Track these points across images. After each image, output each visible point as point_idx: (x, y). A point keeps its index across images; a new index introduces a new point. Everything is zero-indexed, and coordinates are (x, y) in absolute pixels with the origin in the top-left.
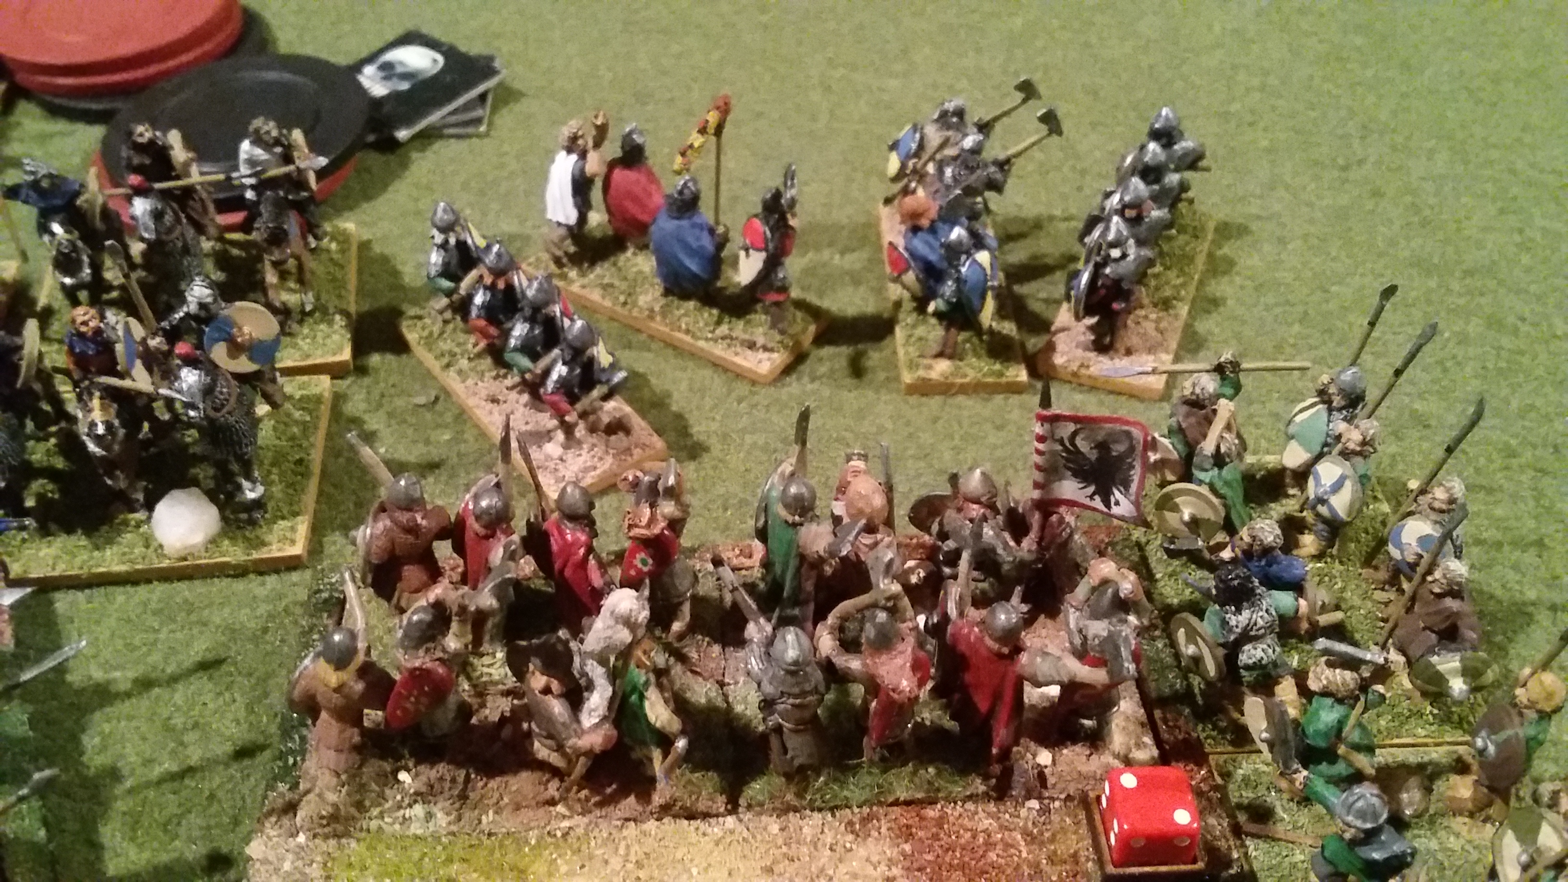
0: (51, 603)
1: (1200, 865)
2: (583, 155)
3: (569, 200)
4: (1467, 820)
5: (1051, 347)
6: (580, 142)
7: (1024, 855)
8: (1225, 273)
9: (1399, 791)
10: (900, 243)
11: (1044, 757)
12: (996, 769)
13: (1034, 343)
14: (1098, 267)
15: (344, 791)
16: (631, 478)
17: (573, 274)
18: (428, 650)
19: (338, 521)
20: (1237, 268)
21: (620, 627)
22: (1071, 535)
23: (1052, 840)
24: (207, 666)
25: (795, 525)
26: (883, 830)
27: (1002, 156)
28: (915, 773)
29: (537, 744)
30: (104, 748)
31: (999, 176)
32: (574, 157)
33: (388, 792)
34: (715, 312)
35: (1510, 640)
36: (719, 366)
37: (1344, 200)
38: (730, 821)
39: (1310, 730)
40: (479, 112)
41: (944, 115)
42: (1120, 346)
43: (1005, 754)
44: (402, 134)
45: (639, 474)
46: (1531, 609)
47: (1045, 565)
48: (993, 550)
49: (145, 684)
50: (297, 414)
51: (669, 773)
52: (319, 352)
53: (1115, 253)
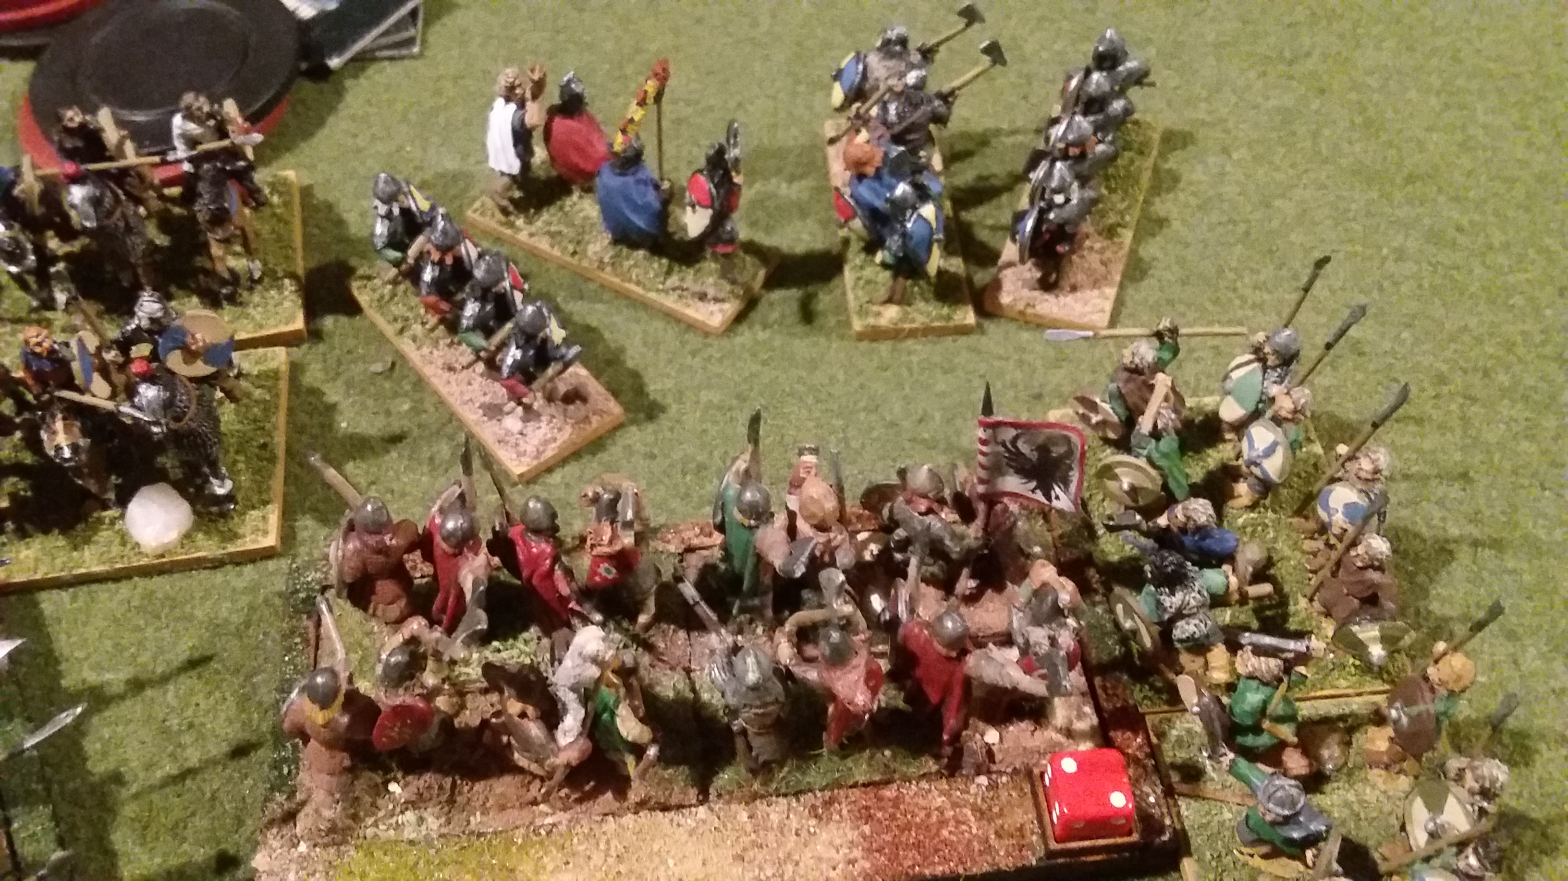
0: (36, 604)
1: (1135, 837)
2: (522, 105)
3: (511, 151)
4: (1383, 772)
5: (996, 285)
6: (518, 91)
7: (974, 831)
8: (1169, 190)
9: (1319, 747)
10: (847, 192)
11: (992, 736)
12: (948, 750)
13: (981, 277)
14: (1042, 213)
15: (339, 807)
16: (590, 494)
17: (520, 222)
18: (406, 689)
19: (308, 504)
20: (1182, 185)
21: (588, 664)
22: (1014, 523)
23: (1001, 814)
24: (195, 664)
25: (750, 528)
26: (845, 812)
27: (946, 88)
28: (872, 757)
29: (516, 755)
30: (105, 754)
31: (942, 110)
32: (513, 106)
33: (380, 802)
34: (665, 261)
35: (1431, 580)
36: (670, 316)
37: (1289, 101)
38: (702, 811)
39: (1237, 710)
40: (412, 32)
41: (887, 43)
42: (1065, 284)
43: (956, 737)
44: (334, 62)
45: (599, 490)
46: (1452, 546)
47: (991, 550)
48: (941, 541)
49: (137, 686)
50: (258, 393)
51: (642, 776)
52: (272, 322)
53: (1059, 199)
